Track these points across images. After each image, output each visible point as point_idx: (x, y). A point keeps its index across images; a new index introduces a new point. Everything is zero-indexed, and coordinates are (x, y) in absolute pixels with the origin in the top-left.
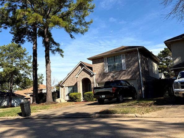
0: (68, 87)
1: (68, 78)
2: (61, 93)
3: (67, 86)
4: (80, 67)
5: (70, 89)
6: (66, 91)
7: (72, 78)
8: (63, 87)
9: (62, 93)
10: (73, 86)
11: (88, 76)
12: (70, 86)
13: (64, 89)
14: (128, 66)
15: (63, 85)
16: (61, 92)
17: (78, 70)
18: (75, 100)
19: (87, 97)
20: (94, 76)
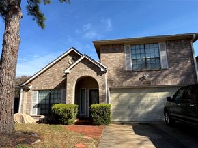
0: (39, 91)
1: (42, 75)
2: (23, 103)
3: (37, 88)
4: (70, 58)
5: (42, 95)
6: (32, 98)
7: (51, 76)
8: (27, 90)
9: (25, 102)
10: (50, 90)
11: (93, 74)
12: (43, 90)
13: (30, 95)
15: (29, 87)
16: (23, 101)
18: (67, 119)
19: (98, 114)
20: (105, 75)
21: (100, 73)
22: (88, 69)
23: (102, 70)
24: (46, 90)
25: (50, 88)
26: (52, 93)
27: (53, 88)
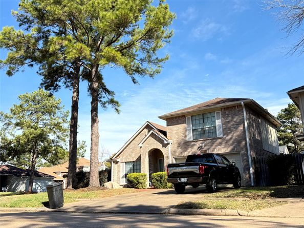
0: (125, 163)
2: (114, 174)
3: (124, 161)
4: (146, 130)
5: (128, 166)
6: (121, 170)
7: (133, 149)
8: (117, 162)
9: (116, 172)
10: (134, 162)
11: (159, 146)
12: (128, 162)
13: (119, 167)
14: (227, 131)
15: (118, 160)
17: (142, 136)
18: (137, 185)
19: (157, 180)
20: (169, 146)
21: (165, 146)
22: (156, 142)
23: (165, 142)
24: (131, 162)
25: (133, 160)
26: (135, 164)
27: (135, 160)
